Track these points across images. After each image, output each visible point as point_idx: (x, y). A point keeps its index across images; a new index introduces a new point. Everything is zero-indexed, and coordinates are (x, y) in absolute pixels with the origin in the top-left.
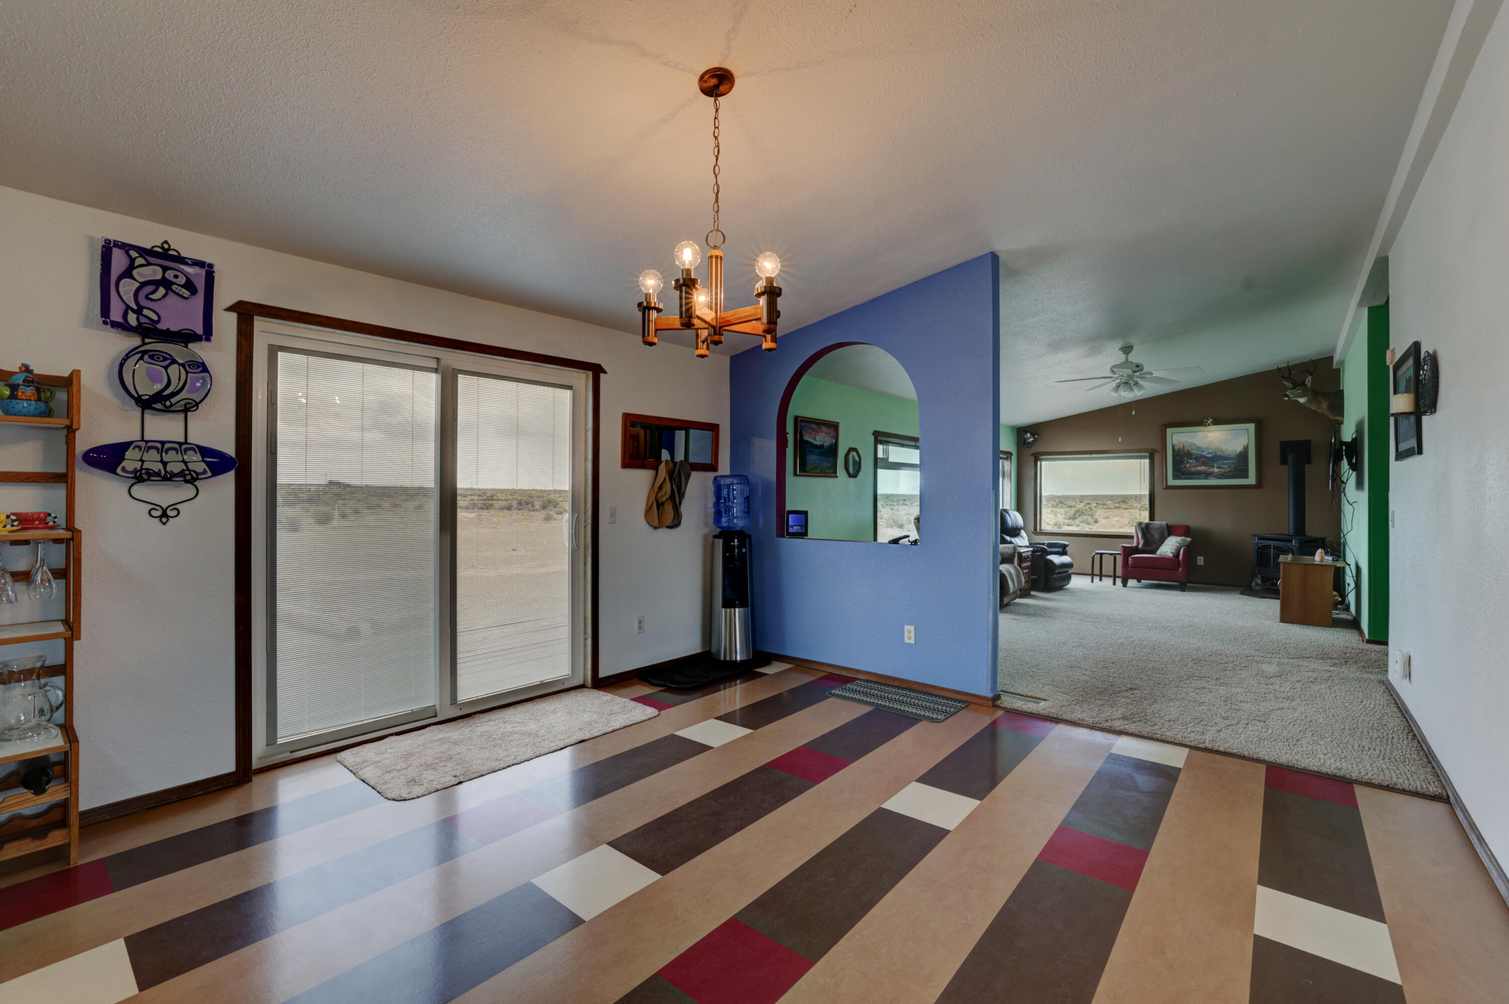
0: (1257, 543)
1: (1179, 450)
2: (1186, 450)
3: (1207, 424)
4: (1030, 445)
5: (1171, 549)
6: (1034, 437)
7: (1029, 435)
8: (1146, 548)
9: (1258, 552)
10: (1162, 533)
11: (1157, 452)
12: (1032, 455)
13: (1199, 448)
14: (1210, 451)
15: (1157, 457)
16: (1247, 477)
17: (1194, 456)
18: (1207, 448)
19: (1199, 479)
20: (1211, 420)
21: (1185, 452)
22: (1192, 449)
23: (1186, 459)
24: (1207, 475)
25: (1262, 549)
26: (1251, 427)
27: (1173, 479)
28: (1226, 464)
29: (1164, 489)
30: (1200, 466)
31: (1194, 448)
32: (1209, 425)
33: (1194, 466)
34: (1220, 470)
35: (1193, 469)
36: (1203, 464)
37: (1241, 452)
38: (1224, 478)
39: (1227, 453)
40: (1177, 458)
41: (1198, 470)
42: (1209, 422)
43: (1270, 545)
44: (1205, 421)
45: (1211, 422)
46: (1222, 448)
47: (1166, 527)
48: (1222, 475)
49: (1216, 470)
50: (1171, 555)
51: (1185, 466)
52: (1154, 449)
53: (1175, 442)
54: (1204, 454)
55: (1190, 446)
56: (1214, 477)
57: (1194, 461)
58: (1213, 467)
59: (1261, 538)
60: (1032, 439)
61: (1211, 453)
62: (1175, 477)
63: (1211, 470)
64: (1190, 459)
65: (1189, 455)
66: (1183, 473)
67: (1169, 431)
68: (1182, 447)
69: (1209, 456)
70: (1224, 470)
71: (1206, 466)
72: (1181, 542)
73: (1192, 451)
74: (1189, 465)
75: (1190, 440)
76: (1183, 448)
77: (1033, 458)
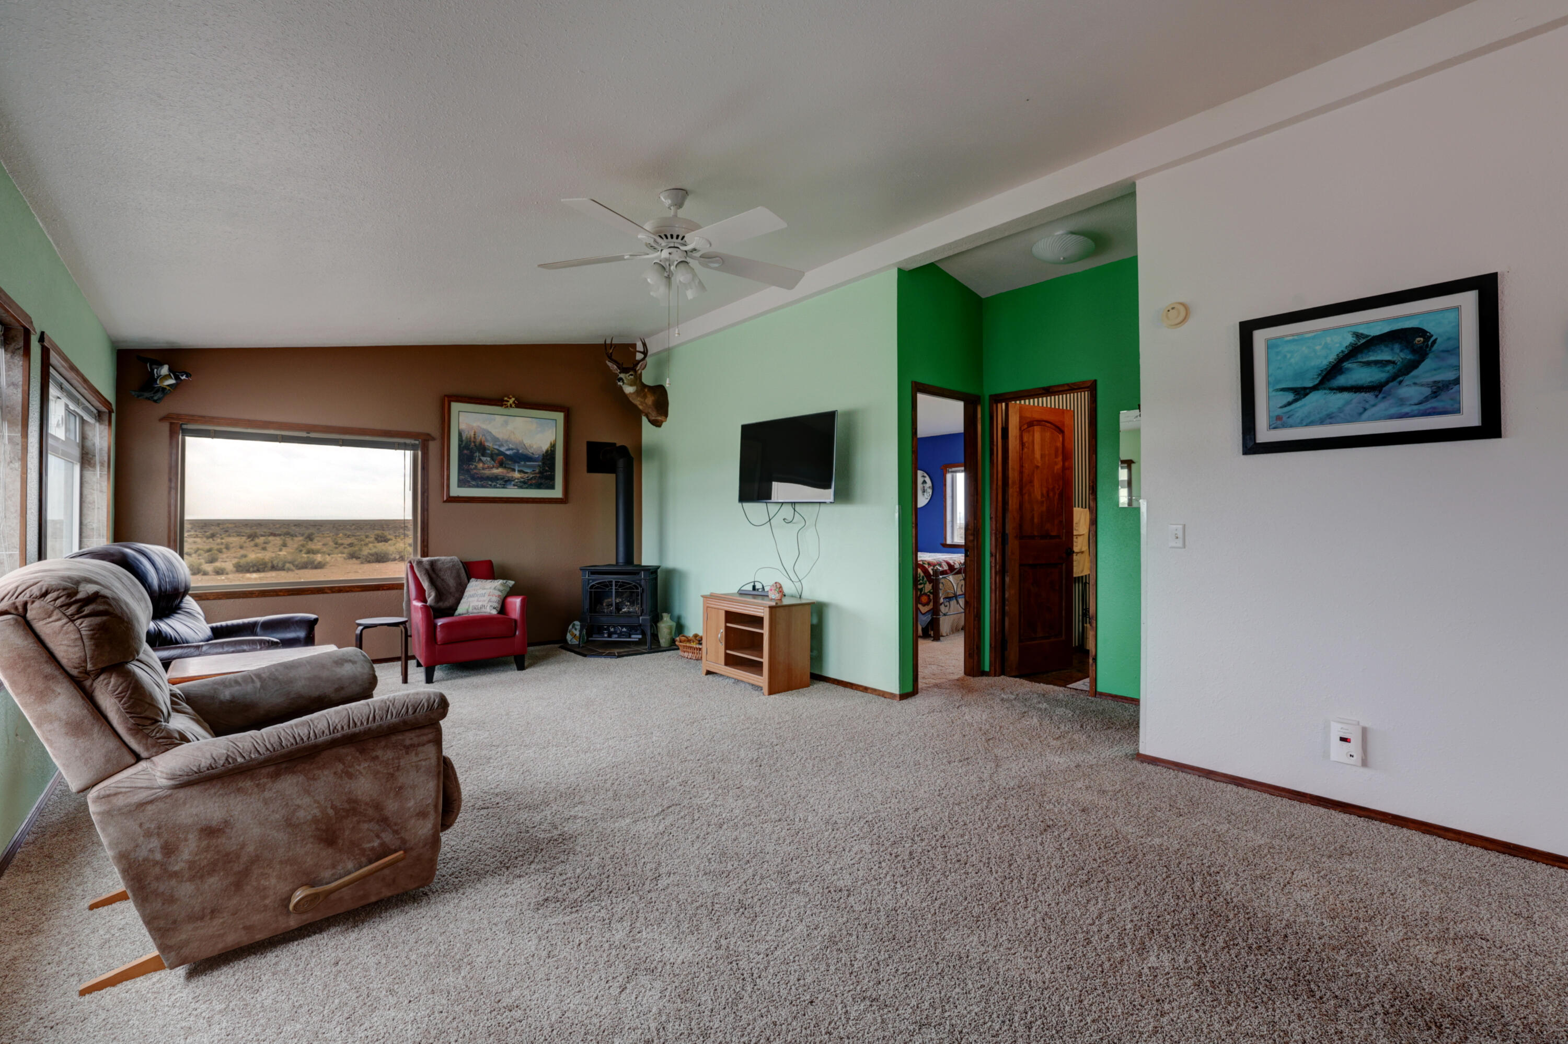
0: (589, 580)
1: (469, 441)
2: (478, 440)
3: (509, 404)
4: (159, 395)
5: (490, 601)
6: (177, 378)
7: (165, 370)
8: (440, 604)
9: (591, 592)
10: (458, 576)
11: (433, 439)
12: (163, 419)
13: (495, 439)
14: (511, 446)
15: (434, 447)
16: (552, 487)
17: (488, 452)
18: (507, 441)
19: (495, 487)
20: (513, 399)
21: (477, 444)
22: (487, 441)
23: (477, 454)
24: (505, 482)
25: (597, 588)
26: (560, 416)
27: (459, 486)
28: (529, 467)
29: (444, 502)
30: (497, 468)
31: (489, 438)
32: (511, 406)
33: (488, 468)
34: (523, 475)
35: (487, 472)
36: (501, 465)
37: (547, 451)
38: (527, 488)
39: (531, 451)
40: (465, 452)
41: (493, 474)
42: (511, 401)
43: (612, 582)
44: (506, 399)
45: (514, 402)
46: (525, 442)
47: (461, 565)
48: (524, 483)
49: (517, 475)
50: (494, 612)
51: (476, 466)
52: (428, 435)
53: (463, 426)
54: (503, 449)
55: (484, 435)
56: (514, 485)
57: (489, 459)
58: (514, 470)
59: (593, 573)
60: (172, 381)
61: (512, 449)
62: (462, 483)
63: (511, 474)
64: (483, 455)
65: (482, 449)
66: (474, 478)
67: (456, 407)
68: (473, 436)
69: (508, 453)
70: (527, 475)
71: (505, 467)
72: (501, 588)
73: (487, 444)
74: (481, 465)
75: (484, 426)
76: (475, 437)
77: (165, 427)
